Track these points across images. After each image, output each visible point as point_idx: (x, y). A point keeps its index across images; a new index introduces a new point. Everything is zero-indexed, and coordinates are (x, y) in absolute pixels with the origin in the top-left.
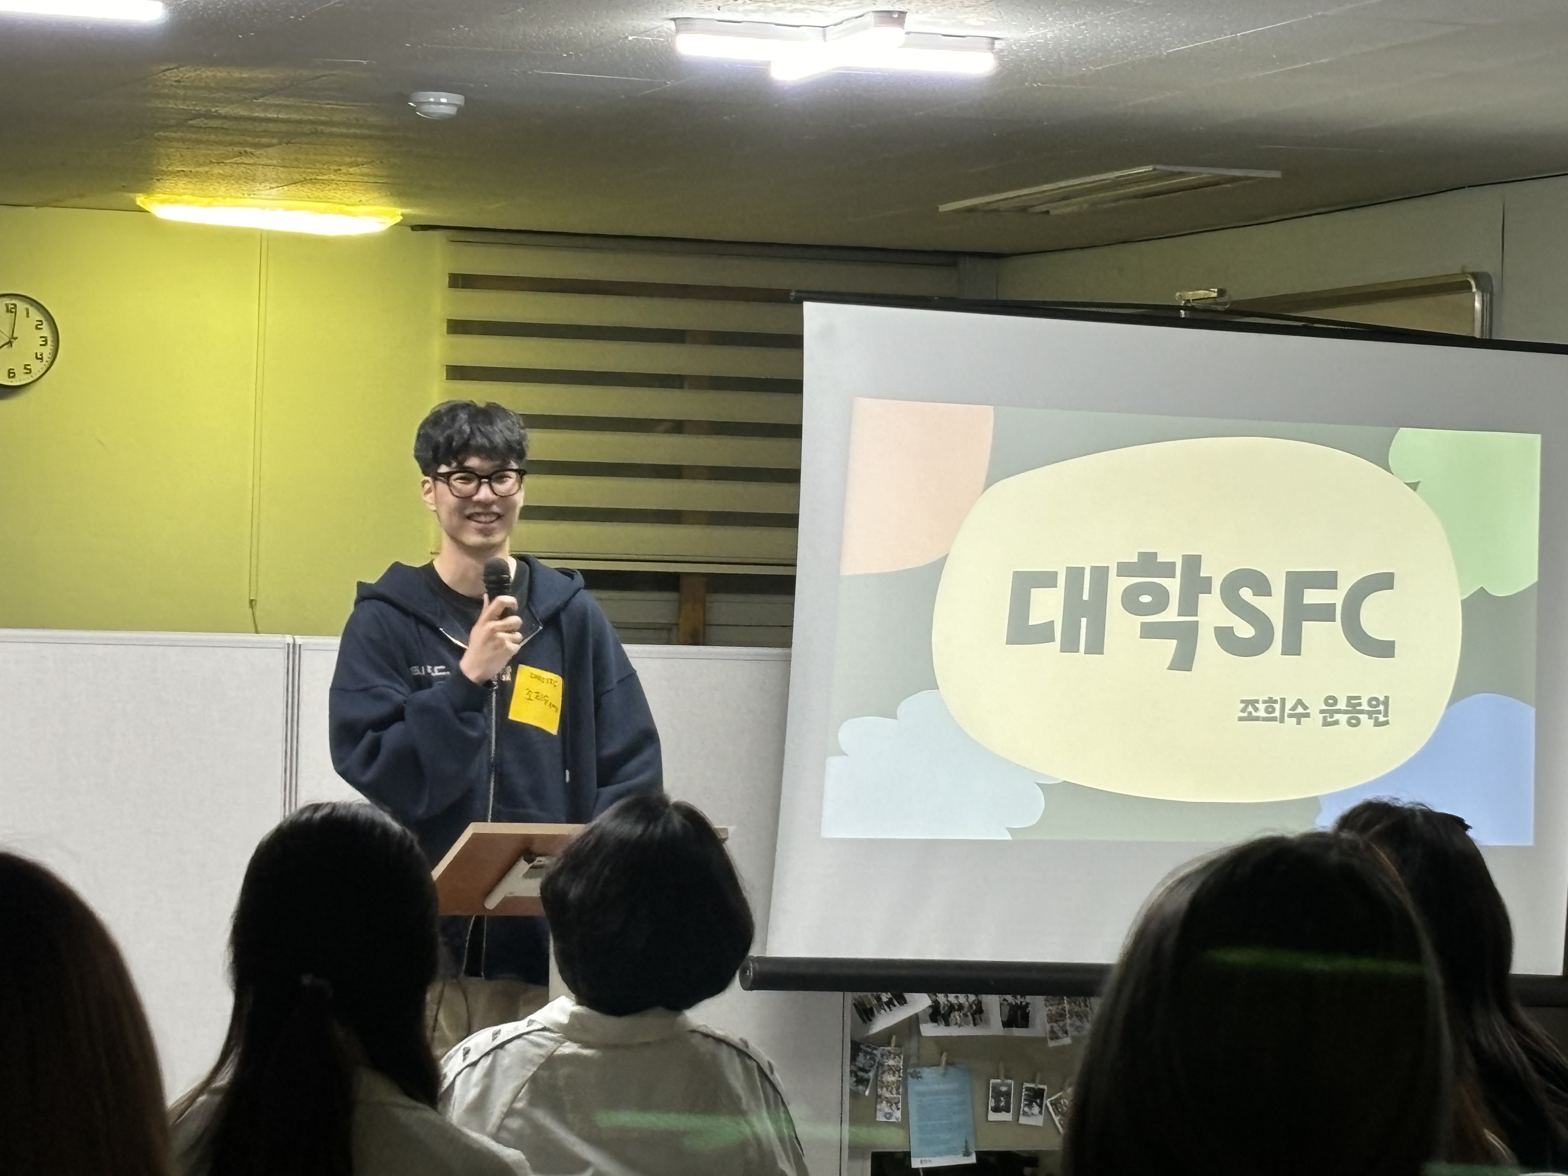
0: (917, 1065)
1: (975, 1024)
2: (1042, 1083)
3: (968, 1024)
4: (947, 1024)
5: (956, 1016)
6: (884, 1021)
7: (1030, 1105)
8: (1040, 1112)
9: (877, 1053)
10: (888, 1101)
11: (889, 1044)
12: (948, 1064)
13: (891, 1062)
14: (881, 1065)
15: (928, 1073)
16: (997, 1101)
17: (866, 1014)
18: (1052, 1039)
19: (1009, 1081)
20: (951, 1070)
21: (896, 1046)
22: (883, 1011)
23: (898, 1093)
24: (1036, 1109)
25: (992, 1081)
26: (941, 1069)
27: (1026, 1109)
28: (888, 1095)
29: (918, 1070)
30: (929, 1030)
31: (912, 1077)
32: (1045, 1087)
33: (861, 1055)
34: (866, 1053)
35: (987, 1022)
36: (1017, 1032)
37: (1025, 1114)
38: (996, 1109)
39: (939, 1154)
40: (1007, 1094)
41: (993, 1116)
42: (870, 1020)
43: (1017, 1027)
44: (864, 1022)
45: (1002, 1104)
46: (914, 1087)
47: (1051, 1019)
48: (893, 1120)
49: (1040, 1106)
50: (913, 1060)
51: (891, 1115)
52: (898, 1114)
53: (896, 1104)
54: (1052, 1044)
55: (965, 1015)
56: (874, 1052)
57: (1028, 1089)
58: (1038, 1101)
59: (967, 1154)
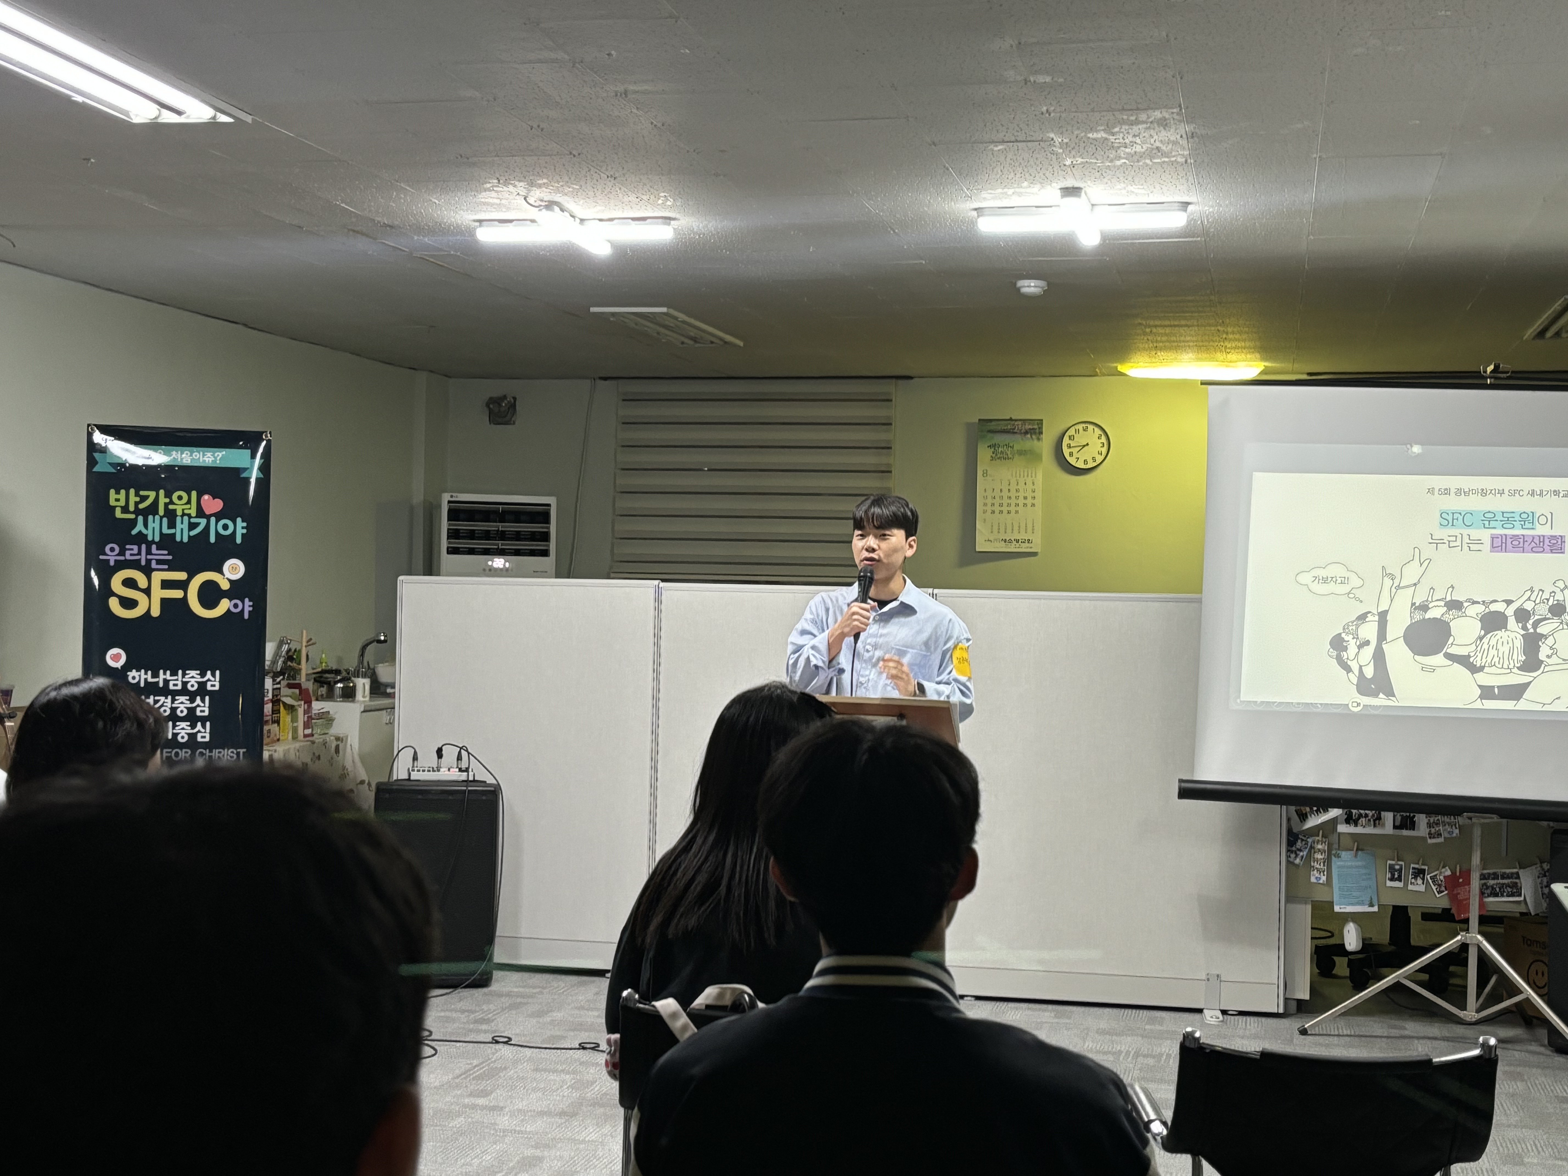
0: (1339, 849)
1: (1375, 826)
2: (1423, 864)
3: (1370, 826)
4: (1356, 825)
5: (1363, 820)
6: (1314, 821)
7: (1415, 878)
8: (1423, 883)
9: (1310, 840)
10: (1318, 870)
11: (1318, 836)
12: (1357, 850)
13: (1320, 847)
14: (1312, 847)
15: (1344, 854)
16: (1393, 875)
17: (1303, 817)
18: (1430, 838)
19: (1400, 863)
20: (1360, 852)
21: (1322, 837)
22: (1313, 815)
23: (1324, 865)
24: (1420, 881)
25: (1389, 862)
26: (1353, 853)
27: (1413, 881)
28: (1318, 866)
29: (1338, 852)
30: (1342, 828)
31: (1335, 856)
32: (1426, 868)
33: (1299, 841)
34: (1302, 840)
35: (1383, 825)
36: (1405, 833)
37: (1411, 883)
38: (1392, 879)
39: (1352, 904)
40: (1400, 871)
41: (1389, 884)
42: (1305, 820)
43: (1407, 829)
44: (1301, 822)
45: (1396, 876)
46: (1336, 863)
47: (1429, 825)
48: (1321, 882)
49: (1423, 879)
50: (1336, 846)
51: (1320, 878)
52: (1324, 879)
53: (1324, 872)
54: (1430, 841)
55: (1369, 820)
56: (1308, 840)
57: (1413, 868)
58: (1421, 876)
59: (1371, 905)
